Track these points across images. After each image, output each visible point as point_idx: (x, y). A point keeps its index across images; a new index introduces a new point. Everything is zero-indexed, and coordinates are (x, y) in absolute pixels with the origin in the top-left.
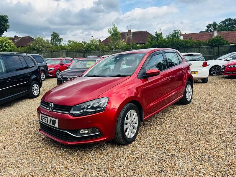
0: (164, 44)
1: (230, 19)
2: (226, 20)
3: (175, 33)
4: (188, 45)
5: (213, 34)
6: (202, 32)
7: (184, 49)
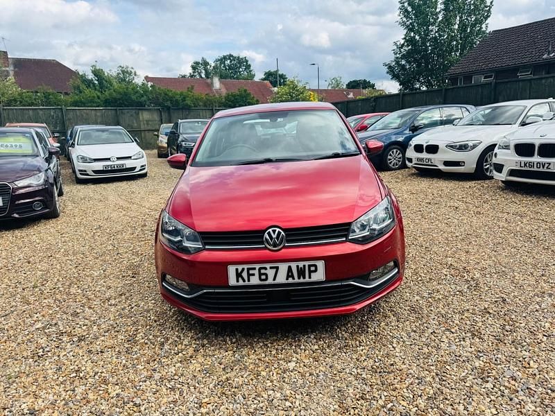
0: (134, 97)
1: (231, 56)
2: (225, 58)
3: (123, 72)
4: (188, 102)
5: (212, 83)
6: (184, 77)
7: (181, 111)
